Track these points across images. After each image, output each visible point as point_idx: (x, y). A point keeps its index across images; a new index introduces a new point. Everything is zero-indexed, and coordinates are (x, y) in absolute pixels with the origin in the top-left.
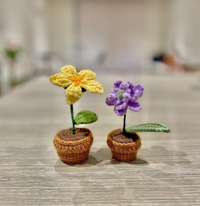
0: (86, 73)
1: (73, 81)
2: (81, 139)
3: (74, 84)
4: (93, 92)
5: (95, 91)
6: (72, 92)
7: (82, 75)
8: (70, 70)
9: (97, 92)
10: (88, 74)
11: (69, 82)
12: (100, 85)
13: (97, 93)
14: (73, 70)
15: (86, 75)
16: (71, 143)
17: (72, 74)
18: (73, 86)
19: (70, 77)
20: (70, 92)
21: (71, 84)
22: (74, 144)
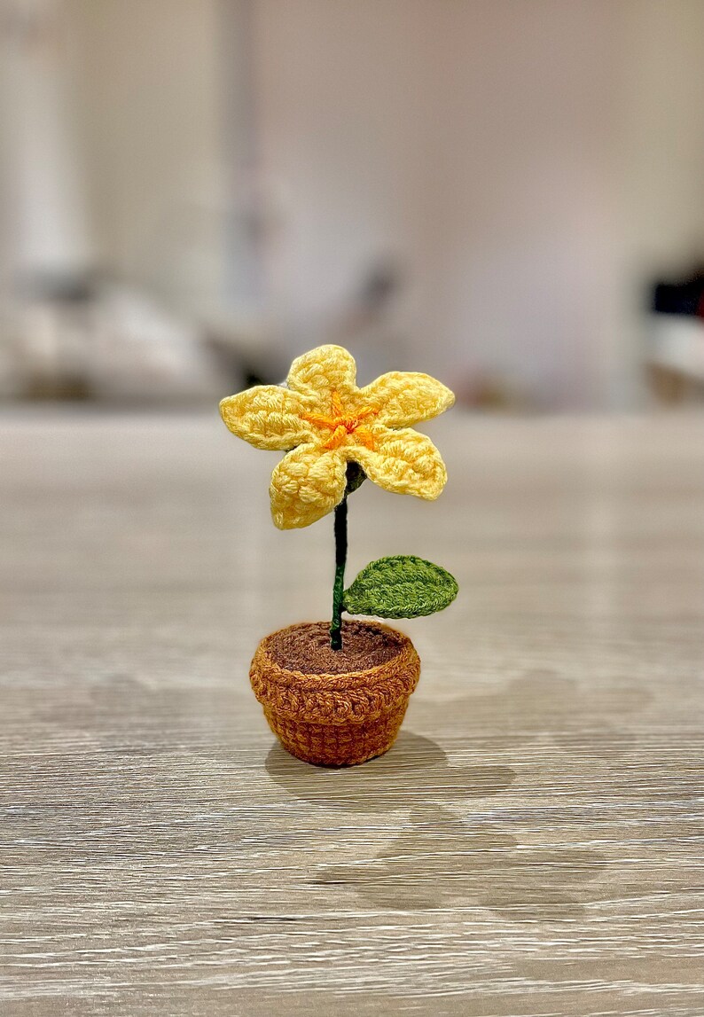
0: (395, 393)
1: (319, 425)
2: (344, 673)
3: (316, 440)
4: (389, 487)
5: (397, 483)
6: (293, 477)
7: (372, 399)
8: (324, 374)
9: (403, 490)
10: (401, 396)
11: (296, 429)
12: (437, 455)
13: (405, 493)
14: (336, 373)
15: (394, 401)
16: (299, 681)
17: (326, 392)
18: (307, 452)
19: (312, 405)
20: (286, 478)
21: (305, 440)
22: (307, 686)
